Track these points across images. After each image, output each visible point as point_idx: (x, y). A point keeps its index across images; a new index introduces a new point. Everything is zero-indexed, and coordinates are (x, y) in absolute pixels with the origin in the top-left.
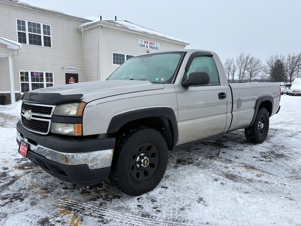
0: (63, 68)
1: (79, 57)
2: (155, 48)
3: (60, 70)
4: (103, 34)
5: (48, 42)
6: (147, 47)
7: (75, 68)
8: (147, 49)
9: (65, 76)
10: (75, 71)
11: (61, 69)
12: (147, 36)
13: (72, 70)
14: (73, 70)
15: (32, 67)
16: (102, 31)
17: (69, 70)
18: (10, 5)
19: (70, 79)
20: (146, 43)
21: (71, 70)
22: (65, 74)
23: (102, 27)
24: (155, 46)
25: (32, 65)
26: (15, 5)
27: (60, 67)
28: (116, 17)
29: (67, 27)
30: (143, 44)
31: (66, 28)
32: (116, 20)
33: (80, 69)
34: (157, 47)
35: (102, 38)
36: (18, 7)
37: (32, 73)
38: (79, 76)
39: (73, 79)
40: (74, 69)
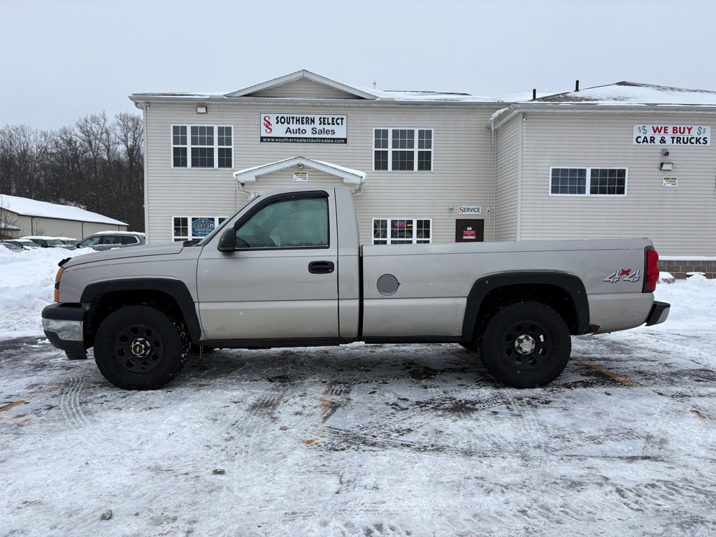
0: (450, 209)
1: (488, 183)
2: (693, 141)
3: (445, 214)
4: (527, 129)
5: (425, 163)
6: (663, 141)
7: (477, 207)
8: (663, 148)
9: (455, 224)
10: (477, 213)
11: (447, 211)
12: (665, 114)
13: (470, 213)
14: (472, 213)
15: (395, 211)
16: (524, 124)
17: (464, 213)
18: (365, 107)
19: (466, 230)
20: (659, 132)
21: (468, 213)
22: (455, 221)
23: (524, 115)
24: (694, 133)
25: (395, 208)
26: (373, 105)
27: (447, 208)
28: (577, 82)
29: (466, 126)
30: (650, 134)
31: (463, 129)
32: (577, 90)
33: (488, 209)
34: (702, 136)
35: (524, 138)
36: (377, 107)
37: (393, 223)
38: (485, 224)
39: (472, 230)
40: (476, 210)
